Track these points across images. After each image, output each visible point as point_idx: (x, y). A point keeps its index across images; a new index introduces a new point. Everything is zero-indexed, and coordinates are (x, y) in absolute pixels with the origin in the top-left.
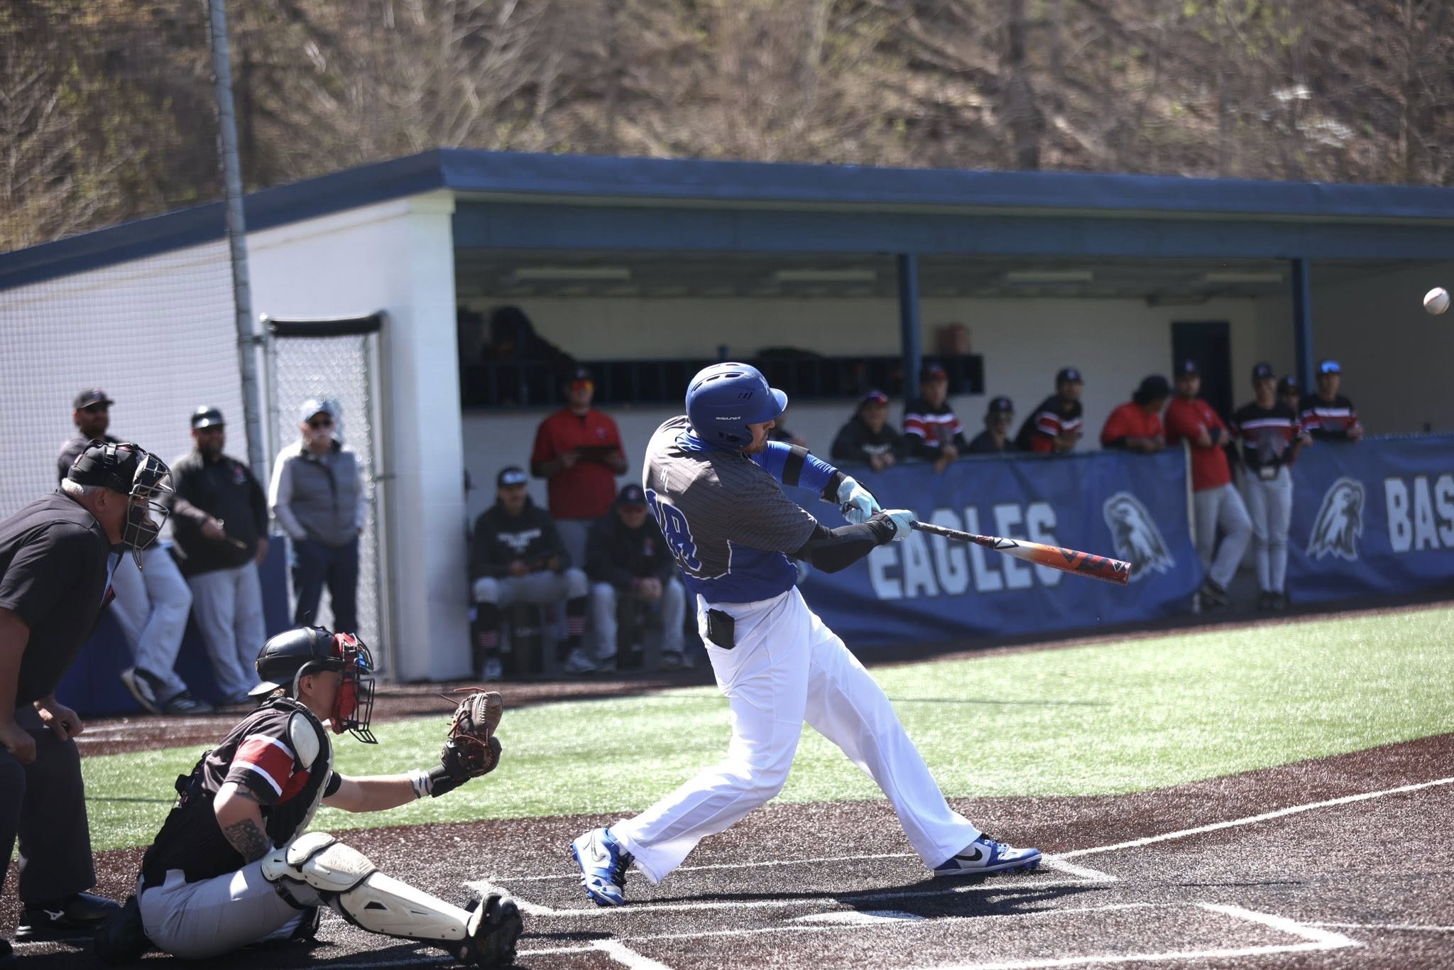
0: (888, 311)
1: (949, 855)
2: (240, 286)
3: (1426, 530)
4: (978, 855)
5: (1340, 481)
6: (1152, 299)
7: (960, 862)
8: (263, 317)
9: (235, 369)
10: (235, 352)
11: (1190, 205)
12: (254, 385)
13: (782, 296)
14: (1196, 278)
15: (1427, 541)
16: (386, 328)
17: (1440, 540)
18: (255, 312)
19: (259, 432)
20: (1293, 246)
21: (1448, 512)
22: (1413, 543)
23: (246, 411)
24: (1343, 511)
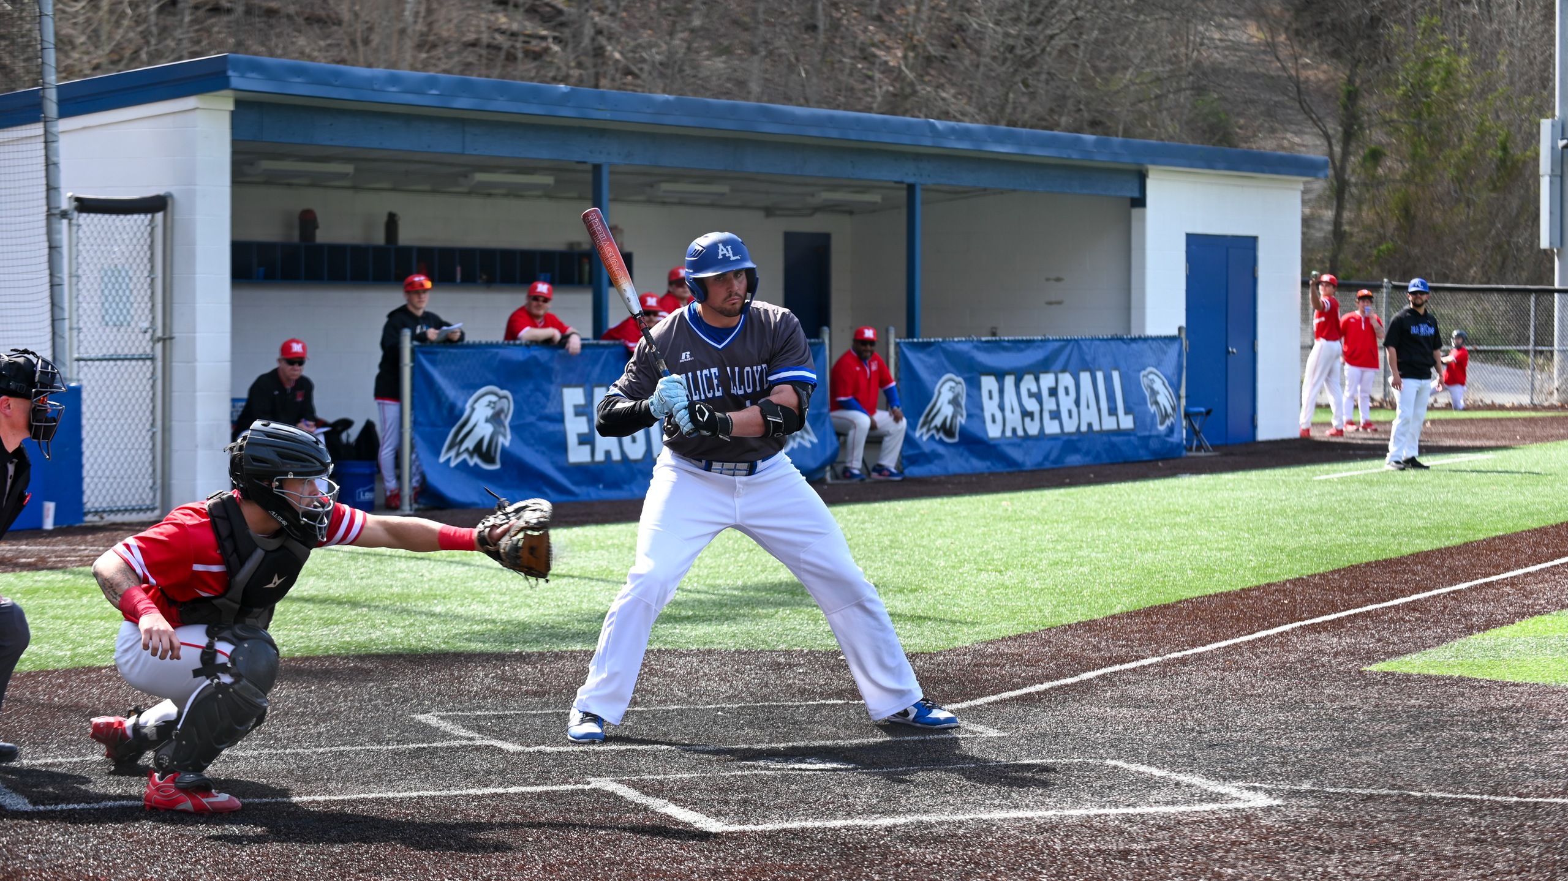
2: (50, 165)
3: (1014, 419)
5: (947, 376)
6: (769, 211)
8: (69, 194)
9: (44, 238)
10: (44, 223)
11: (834, 134)
12: (60, 253)
13: (469, 193)
14: (813, 195)
15: (1014, 430)
16: (169, 208)
17: (1024, 430)
18: (62, 190)
19: (61, 295)
20: (908, 173)
21: (1031, 405)
22: (1003, 431)
23: (51, 275)
24: (950, 402)
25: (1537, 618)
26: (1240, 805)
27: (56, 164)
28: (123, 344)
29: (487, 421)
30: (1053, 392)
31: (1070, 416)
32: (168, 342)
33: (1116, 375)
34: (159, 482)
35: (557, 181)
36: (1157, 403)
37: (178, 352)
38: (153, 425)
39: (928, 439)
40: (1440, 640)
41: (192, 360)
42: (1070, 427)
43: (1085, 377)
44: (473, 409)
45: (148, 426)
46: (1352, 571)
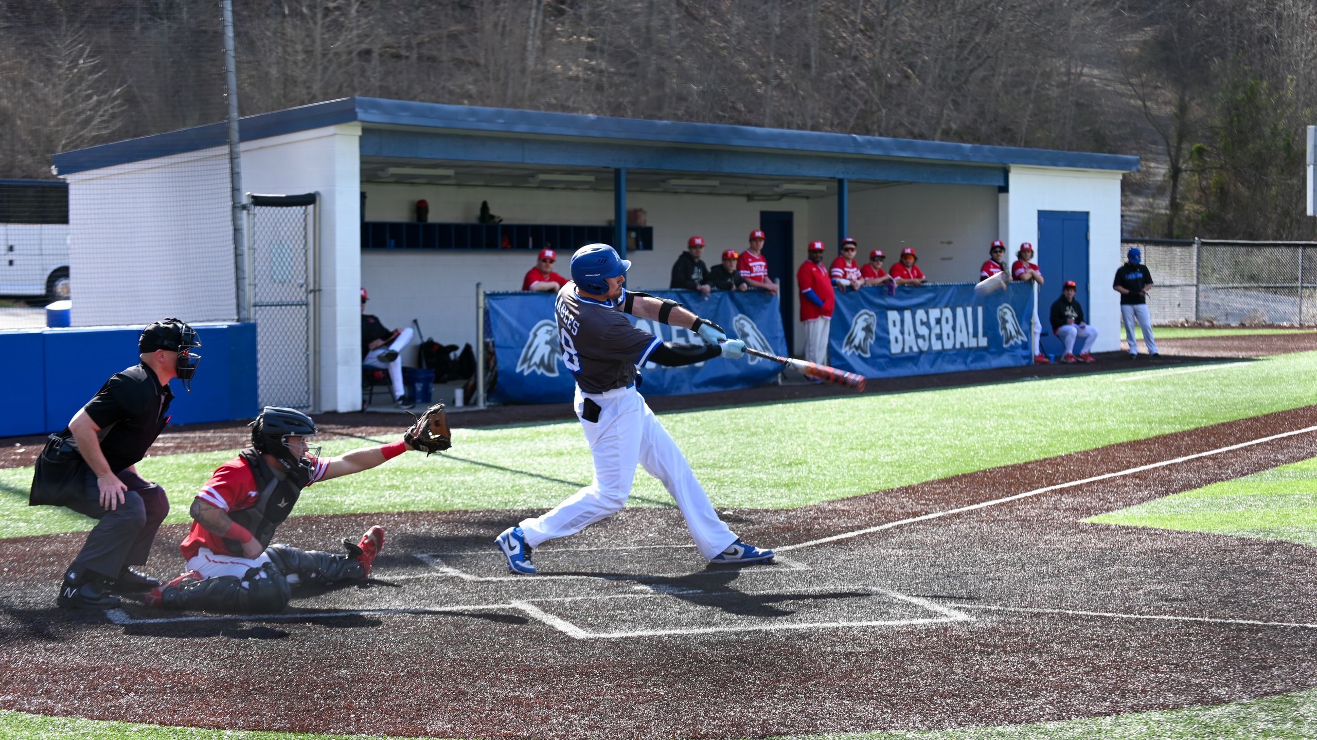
0: (609, 200)
1: (718, 552)
2: (235, 175)
3: (910, 340)
4: (736, 552)
5: (863, 311)
6: (750, 197)
7: (725, 556)
8: (248, 194)
9: (230, 223)
10: (229, 213)
11: (784, 145)
12: (242, 234)
13: (538, 188)
14: (778, 186)
15: (911, 348)
16: (318, 202)
17: (918, 347)
18: (243, 190)
19: (243, 261)
20: (838, 172)
21: (923, 331)
22: (903, 349)
23: (236, 248)
24: (863, 329)
25: (1219, 483)
26: (944, 620)
27: (238, 173)
28: (286, 294)
29: (547, 343)
30: (938, 321)
31: (948, 338)
32: (317, 293)
33: (980, 309)
34: (311, 388)
35: (597, 179)
36: (1005, 329)
37: (325, 300)
38: (307, 349)
39: (851, 355)
40: (1142, 500)
41: (333, 305)
42: (948, 345)
43: (960, 311)
44: (535, 335)
45: (304, 350)
46: (1106, 450)
